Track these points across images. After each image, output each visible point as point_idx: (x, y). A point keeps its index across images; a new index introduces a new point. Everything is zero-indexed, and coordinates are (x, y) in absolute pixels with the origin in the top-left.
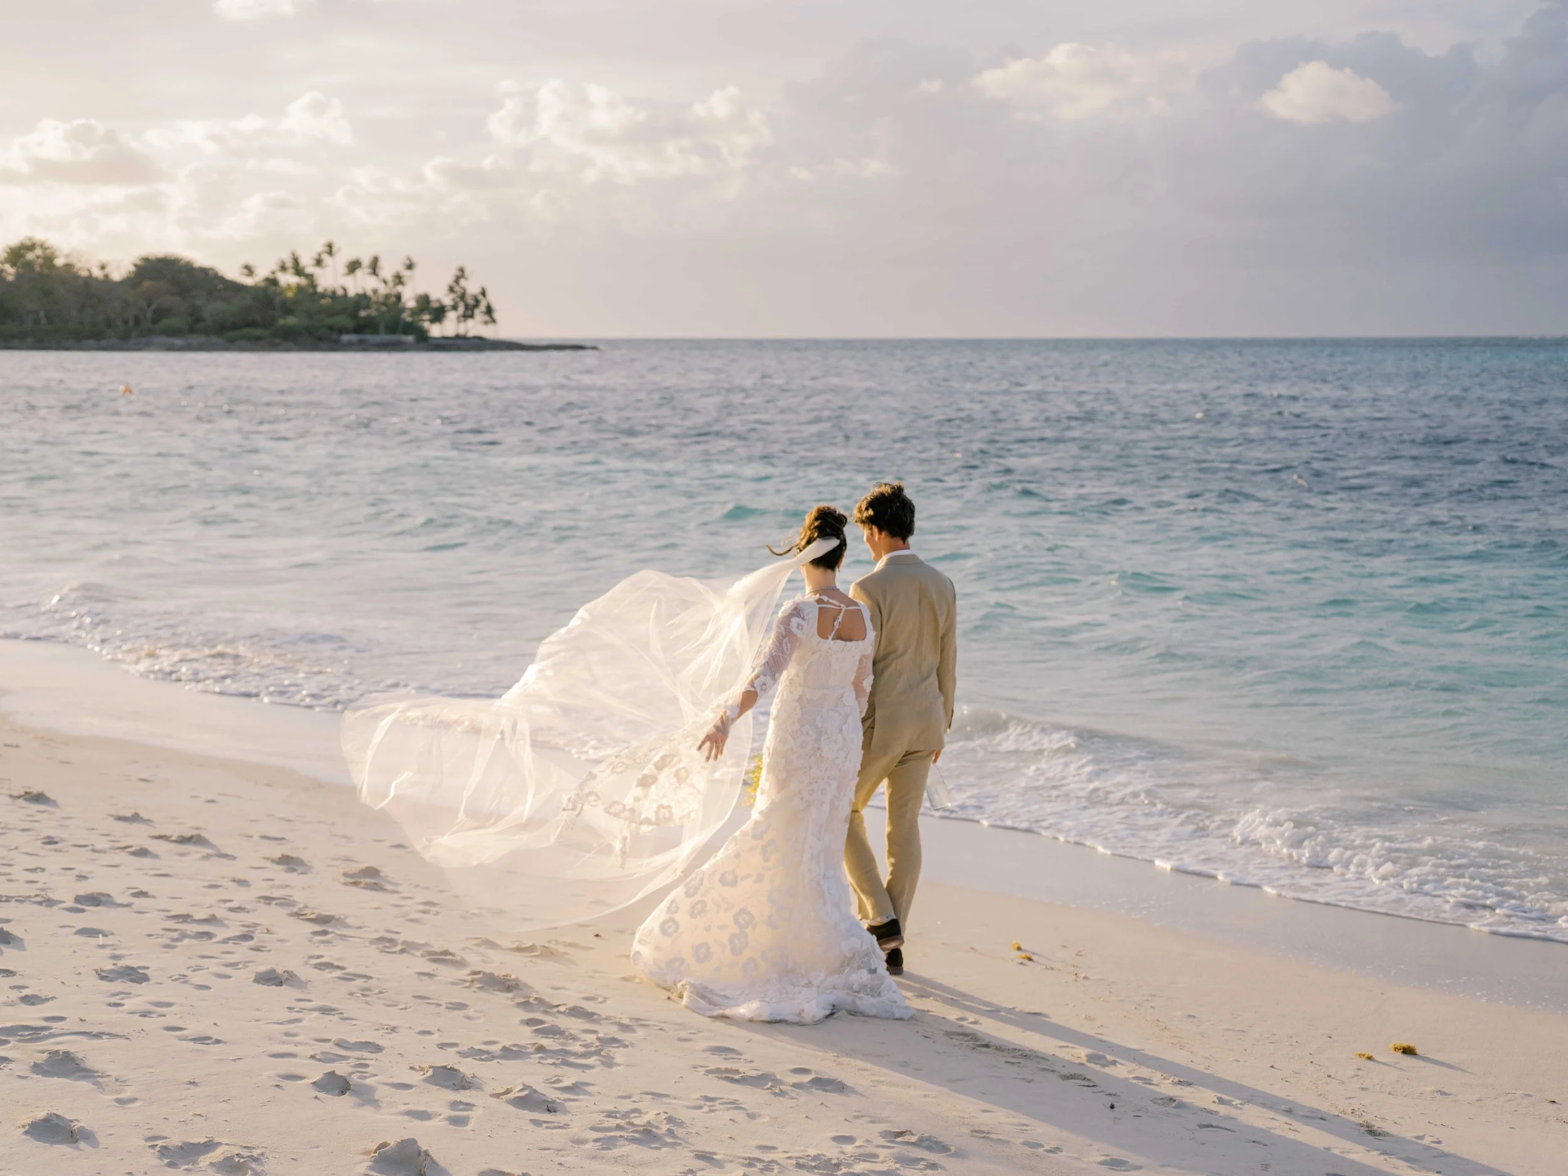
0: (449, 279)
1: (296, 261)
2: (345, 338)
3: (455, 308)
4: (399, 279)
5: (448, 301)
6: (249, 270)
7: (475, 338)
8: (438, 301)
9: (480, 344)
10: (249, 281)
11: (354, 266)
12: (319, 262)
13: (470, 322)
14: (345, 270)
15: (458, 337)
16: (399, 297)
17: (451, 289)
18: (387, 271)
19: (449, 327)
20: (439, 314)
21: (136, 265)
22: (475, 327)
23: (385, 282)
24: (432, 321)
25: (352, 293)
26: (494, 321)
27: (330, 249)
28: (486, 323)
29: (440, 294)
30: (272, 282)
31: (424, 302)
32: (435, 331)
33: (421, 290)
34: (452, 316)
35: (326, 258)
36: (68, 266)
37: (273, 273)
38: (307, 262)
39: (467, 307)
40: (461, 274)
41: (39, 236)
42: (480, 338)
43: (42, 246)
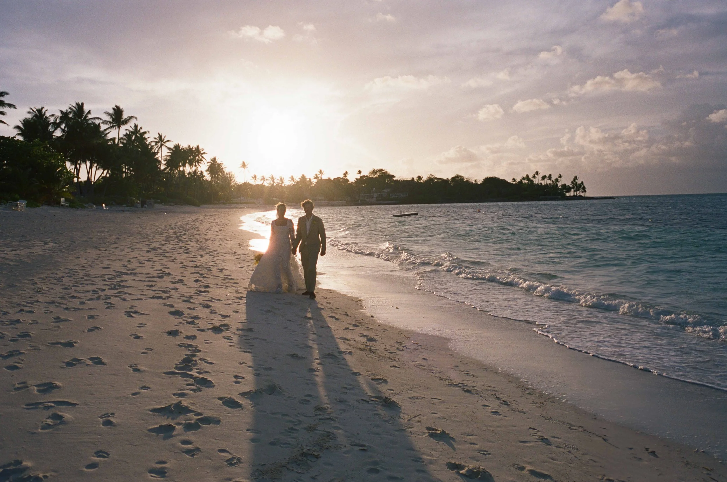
0: (572, 180)
1: (527, 176)
2: (541, 197)
3: (573, 188)
4: (557, 180)
5: (571, 186)
6: (514, 180)
7: (579, 196)
8: (569, 186)
9: (581, 198)
10: (514, 183)
11: (544, 178)
12: (534, 177)
13: (578, 192)
14: (541, 179)
15: (574, 196)
16: (557, 185)
17: (572, 183)
18: (553, 179)
19: (572, 193)
20: (569, 189)
21: (484, 180)
22: (579, 193)
23: (553, 181)
24: (567, 192)
25: (543, 184)
26: (585, 191)
27: (537, 173)
28: (583, 192)
29: (569, 183)
30: (520, 182)
31: (564, 186)
32: (567, 194)
33: (563, 184)
34: (573, 190)
35: (536, 175)
36: (467, 181)
37: (521, 180)
38: (531, 177)
39: (577, 187)
40: (576, 178)
41: (460, 174)
42: (581, 196)
43: (460, 176)
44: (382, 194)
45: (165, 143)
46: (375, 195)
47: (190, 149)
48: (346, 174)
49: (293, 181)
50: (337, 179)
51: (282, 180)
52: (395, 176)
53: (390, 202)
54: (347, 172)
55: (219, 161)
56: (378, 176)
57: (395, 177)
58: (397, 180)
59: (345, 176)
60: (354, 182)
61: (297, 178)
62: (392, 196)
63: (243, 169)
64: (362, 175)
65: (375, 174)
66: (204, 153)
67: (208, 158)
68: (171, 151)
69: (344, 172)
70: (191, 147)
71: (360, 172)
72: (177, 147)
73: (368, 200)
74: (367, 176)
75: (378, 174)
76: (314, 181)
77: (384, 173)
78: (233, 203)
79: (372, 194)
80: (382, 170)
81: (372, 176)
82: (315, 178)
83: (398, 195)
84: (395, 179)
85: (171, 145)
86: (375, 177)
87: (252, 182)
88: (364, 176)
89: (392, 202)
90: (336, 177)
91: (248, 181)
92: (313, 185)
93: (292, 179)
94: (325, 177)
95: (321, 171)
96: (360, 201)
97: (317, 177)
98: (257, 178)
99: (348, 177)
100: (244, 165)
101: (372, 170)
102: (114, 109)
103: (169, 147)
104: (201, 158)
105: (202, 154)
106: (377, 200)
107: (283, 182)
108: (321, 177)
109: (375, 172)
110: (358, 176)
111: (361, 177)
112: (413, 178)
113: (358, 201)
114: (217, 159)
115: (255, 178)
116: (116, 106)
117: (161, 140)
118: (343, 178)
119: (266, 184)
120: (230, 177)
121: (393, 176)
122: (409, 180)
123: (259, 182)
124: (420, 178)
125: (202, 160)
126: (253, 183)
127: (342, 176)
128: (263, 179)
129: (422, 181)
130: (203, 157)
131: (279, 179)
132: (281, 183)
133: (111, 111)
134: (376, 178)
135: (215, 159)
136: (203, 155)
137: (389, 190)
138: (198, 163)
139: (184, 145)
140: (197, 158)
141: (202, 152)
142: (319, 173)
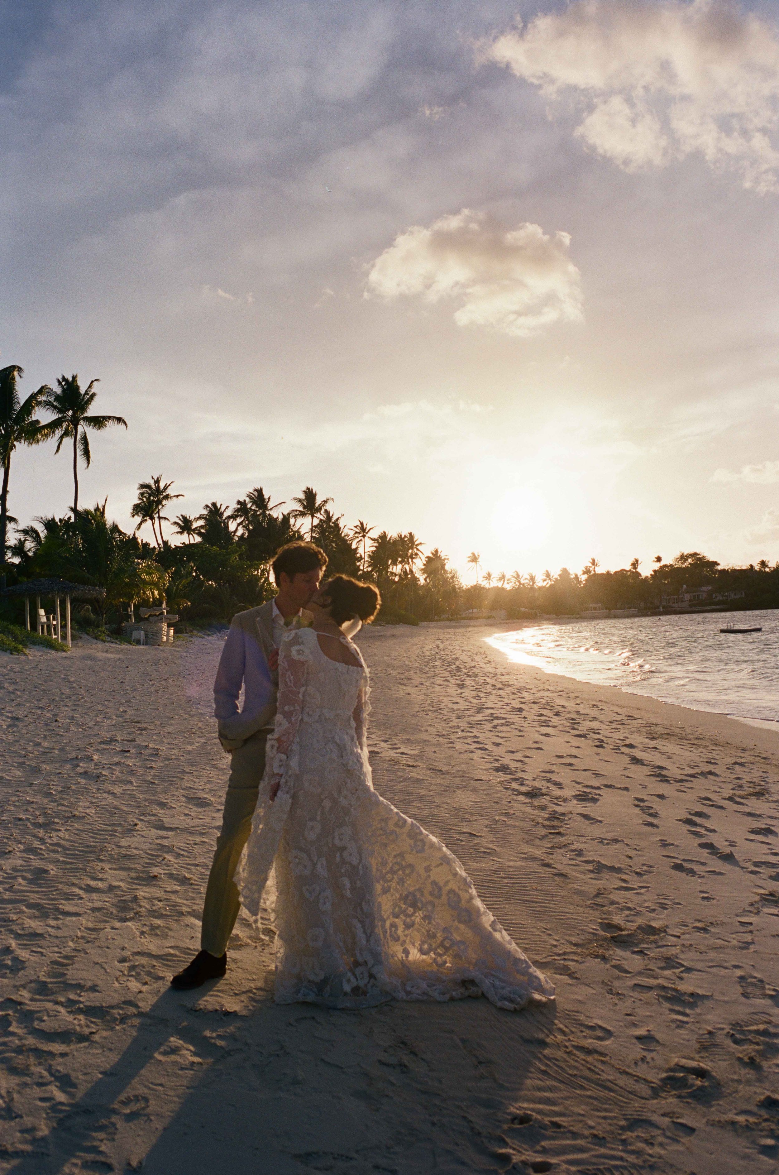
44: (698, 596)
45: (367, 533)
46: (687, 597)
47: (401, 538)
48: (635, 564)
49: (550, 579)
50: (622, 573)
51: (532, 579)
52: (719, 562)
53: (714, 607)
54: (637, 561)
55: (443, 555)
56: (690, 564)
57: (719, 564)
58: (724, 570)
59: (635, 568)
60: (650, 576)
61: (556, 573)
62: (716, 597)
63: (474, 563)
64: (663, 563)
65: (685, 562)
66: (421, 544)
67: (426, 551)
68: (376, 544)
69: (632, 560)
70: (403, 536)
71: (659, 559)
72: (383, 537)
73: (676, 605)
74: (671, 565)
75: (690, 560)
76: (583, 578)
77: (700, 559)
78: (463, 619)
79: (681, 596)
80: (695, 554)
81: (678, 565)
82: (584, 573)
83: (726, 596)
84: (719, 568)
85: (375, 534)
86: (684, 566)
87: (485, 584)
88: (665, 566)
89: (718, 607)
90: (618, 569)
91: (479, 583)
92: (582, 585)
93: (548, 575)
94: (600, 570)
95: (594, 561)
96: (661, 608)
97: (587, 571)
98: (492, 577)
99: (640, 569)
100: (474, 559)
101: (678, 555)
102: (304, 491)
103: (372, 537)
104: (415, 550)
105: (417, 545)
106: (691, 606)
107: (534, 583)
108: (595, 571)
109: (683, 558)
110: (657, 566)
111: (661, 567)
112: (751, 566)
113: (658, 607)
114: (439, 551)
115: (489, 577)
116: (308, 489)
117: (363, 529)
118: (630, 571)
119: (508, 587)
120: (453, 577)
121: (716, 564)
122: (744, 568)
123: (495, 583)
124: (763, 564)
125: (416, 554)
126: (487, 586)
127: (628, 567)
128: (503, 578)
129: (767, 570)
130: (418, 550)
131: (529, 578)
132: (531, 584)
133: (302, 496)
134: (687, 568)
135: (437, 551)
136: (418, 547)
137: (710, 588)
138: (412, 558)
139: (392, 534)
140: (410, 551)
141: (416, 543)
142: (590, 565)
